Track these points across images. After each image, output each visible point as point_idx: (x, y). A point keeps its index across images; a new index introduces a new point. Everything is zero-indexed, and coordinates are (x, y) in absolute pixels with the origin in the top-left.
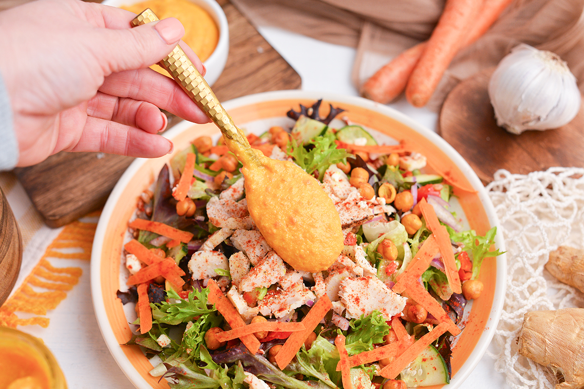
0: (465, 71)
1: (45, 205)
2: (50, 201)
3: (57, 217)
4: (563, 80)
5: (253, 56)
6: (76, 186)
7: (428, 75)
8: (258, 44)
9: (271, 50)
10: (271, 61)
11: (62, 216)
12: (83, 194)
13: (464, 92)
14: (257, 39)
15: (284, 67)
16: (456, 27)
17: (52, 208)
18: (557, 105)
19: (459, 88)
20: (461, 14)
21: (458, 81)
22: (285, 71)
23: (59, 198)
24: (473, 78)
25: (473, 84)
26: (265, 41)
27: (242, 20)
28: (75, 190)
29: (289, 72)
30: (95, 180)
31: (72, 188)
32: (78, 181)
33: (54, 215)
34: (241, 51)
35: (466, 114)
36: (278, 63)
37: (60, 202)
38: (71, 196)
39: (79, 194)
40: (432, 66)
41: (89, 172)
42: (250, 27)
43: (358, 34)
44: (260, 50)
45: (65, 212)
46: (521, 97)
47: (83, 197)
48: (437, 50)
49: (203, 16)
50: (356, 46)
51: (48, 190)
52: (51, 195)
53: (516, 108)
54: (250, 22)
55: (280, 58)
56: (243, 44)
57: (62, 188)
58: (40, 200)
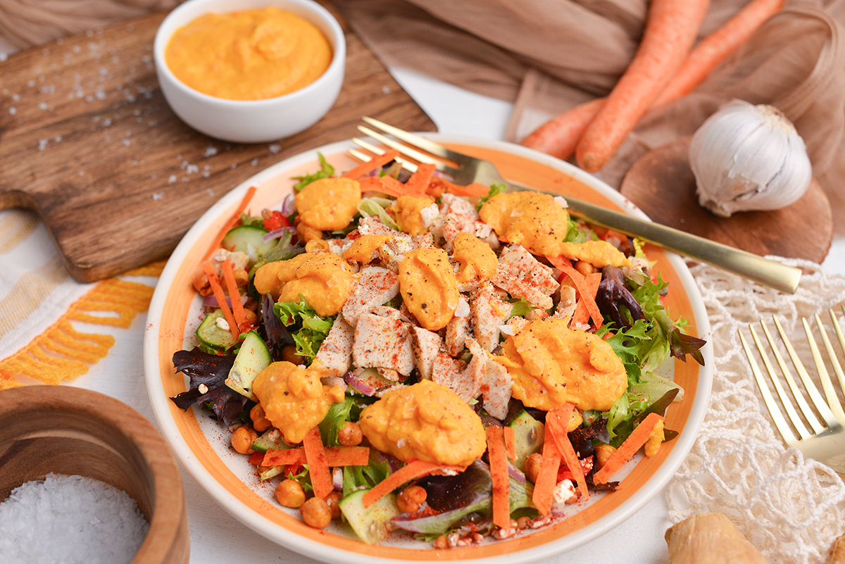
0: (657, 139)
1: (75, 250)
2: (83, 245)
3: (89, 266)
4: (789, 140)
5: (374, 96)
6: (119, 230)
7: (608, 130)
8: (384, 83)
9: (401, 91)
10: (399, 105)
11: (96, 265)
12: (127, 241)
13: (655, 162)
14: (383, 77)
15: (415, 112)
16: (648, 76)
17: (83, 254)
18: (781, 171)
19: (649, 156)
20: (658, 61)
21: (647, 149)
22: (416, 117)
23: (96, 242)
24: (668, 147)
25: (667, 153)
26: (393, 80)
27: (366, 53)
28: (118, 235)
29: (422, 120)
30: (146, 225)
31: (114, 232)
32: (122, 225)
33: (85, 263)
34: (359, 90)
35: (654, 189)
36: (407, 107)
37: (95, 248)
38: (112, 241)
39: (123, 240)
40: (614, 121)
41: (139, 214)
42: (375, 62)
43: (519, 83)
44: (386, 90)
45: (101, 260)
46: (733, 158)
47: (128, 244)
48: (621, 102)
49: (314, 33)
50: (513, 100)
51: (81, 232)
52: (85, 238)
53: (725, 175)
54: (375, 57)
55: (412, 101)
56: (363, 81)
57: (100, 231)
58: (69, 242)
